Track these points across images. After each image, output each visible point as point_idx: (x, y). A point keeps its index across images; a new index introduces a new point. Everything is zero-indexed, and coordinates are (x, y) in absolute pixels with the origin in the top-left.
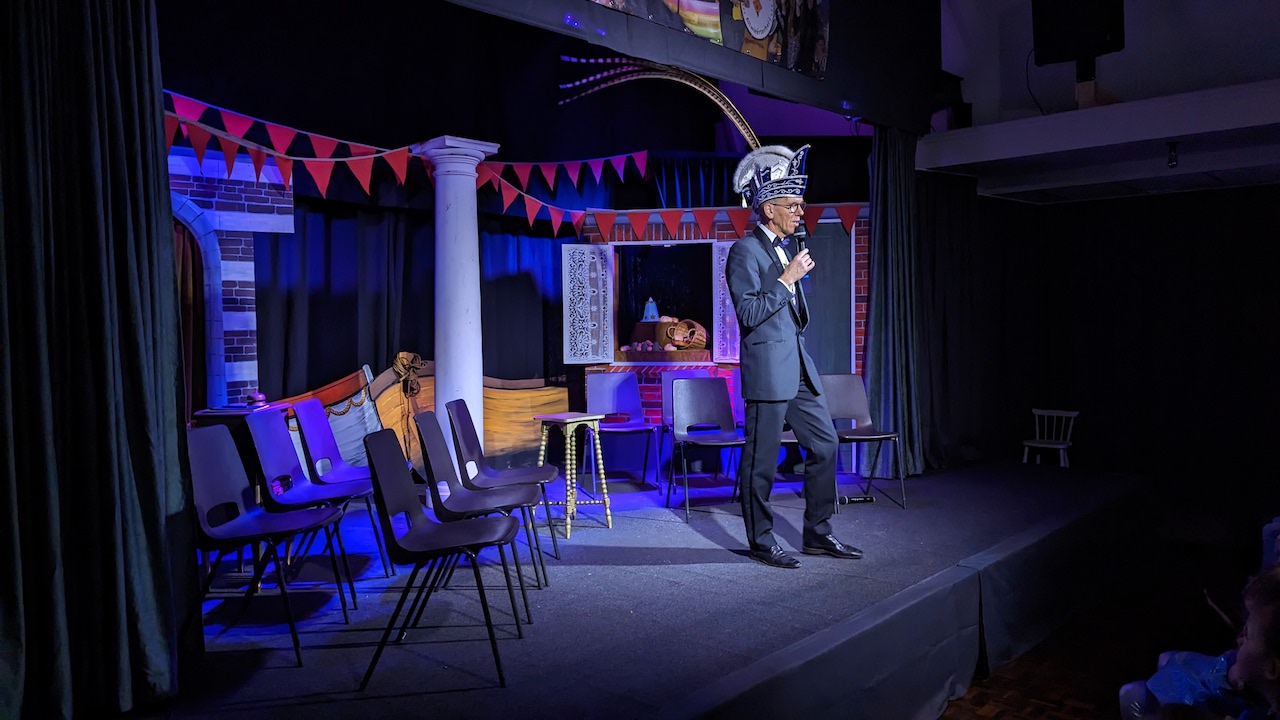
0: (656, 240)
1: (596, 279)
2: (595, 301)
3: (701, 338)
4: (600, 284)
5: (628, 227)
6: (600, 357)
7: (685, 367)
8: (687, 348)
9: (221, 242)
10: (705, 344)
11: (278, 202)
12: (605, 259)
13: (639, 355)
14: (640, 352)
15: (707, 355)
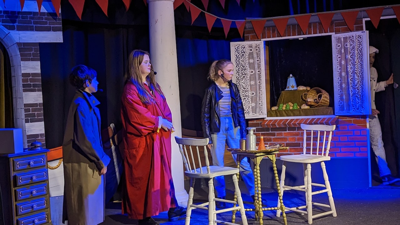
0: (293, 35)
1: (254, 63)
2: (253, 77)
3: (326, 99)
4: (256, 66)
5: (274, 28)
6: (258, 115)
7: (316, 119)
8: (317, 106)
9: (20, 50)
10: (329, 103)
11: (53, 24)
12: (259, 50)
13: (284, 113)
14: (285, 111)
15: (331, 111)
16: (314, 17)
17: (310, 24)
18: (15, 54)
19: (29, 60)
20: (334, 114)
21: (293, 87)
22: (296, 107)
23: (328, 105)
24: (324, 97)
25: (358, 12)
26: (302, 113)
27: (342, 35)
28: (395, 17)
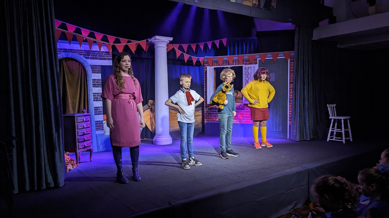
0: (226, 65)
3: (240, 96)
5: (217, 62)
9: (92, 68)
10: (241, 98)
11: (107, 57)
15: (242, 101)
16: (235, 57)
17: (234, 60)
18: (89, 70)
19: (96, 73)
20: (243, 103)
25: (255, 55)
27: (247, 66)
28: (272, 58)
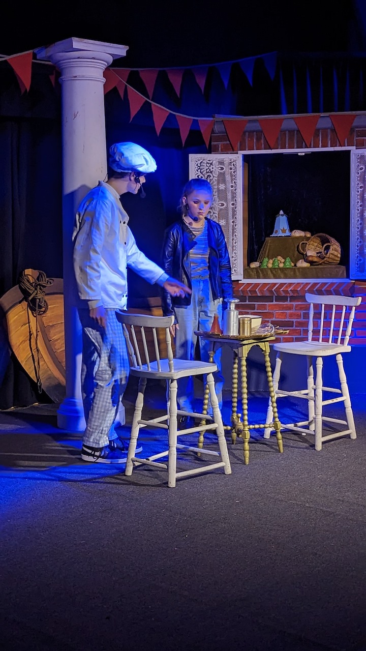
0: (290, 148)
1: (225, 190)
2: (223, 214)
3: (336, 253)
4: (229, 196)
5: (259, 134)
7: (319, 284)
8: (321, 264)
10: (339, 259)
12: (234, 169)
13: (269, 272)
14: (270, 269)
15: (343, 272)
16: (324, 120)
17: (318, 130)
20: (348, 277)
21: (284, 231)
22: (289, 264)
23: (338, 262)
24: (333, 249)
26: (298, 274)
